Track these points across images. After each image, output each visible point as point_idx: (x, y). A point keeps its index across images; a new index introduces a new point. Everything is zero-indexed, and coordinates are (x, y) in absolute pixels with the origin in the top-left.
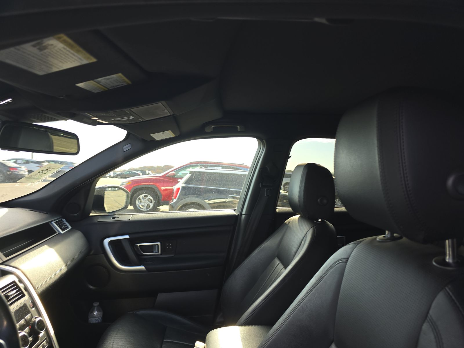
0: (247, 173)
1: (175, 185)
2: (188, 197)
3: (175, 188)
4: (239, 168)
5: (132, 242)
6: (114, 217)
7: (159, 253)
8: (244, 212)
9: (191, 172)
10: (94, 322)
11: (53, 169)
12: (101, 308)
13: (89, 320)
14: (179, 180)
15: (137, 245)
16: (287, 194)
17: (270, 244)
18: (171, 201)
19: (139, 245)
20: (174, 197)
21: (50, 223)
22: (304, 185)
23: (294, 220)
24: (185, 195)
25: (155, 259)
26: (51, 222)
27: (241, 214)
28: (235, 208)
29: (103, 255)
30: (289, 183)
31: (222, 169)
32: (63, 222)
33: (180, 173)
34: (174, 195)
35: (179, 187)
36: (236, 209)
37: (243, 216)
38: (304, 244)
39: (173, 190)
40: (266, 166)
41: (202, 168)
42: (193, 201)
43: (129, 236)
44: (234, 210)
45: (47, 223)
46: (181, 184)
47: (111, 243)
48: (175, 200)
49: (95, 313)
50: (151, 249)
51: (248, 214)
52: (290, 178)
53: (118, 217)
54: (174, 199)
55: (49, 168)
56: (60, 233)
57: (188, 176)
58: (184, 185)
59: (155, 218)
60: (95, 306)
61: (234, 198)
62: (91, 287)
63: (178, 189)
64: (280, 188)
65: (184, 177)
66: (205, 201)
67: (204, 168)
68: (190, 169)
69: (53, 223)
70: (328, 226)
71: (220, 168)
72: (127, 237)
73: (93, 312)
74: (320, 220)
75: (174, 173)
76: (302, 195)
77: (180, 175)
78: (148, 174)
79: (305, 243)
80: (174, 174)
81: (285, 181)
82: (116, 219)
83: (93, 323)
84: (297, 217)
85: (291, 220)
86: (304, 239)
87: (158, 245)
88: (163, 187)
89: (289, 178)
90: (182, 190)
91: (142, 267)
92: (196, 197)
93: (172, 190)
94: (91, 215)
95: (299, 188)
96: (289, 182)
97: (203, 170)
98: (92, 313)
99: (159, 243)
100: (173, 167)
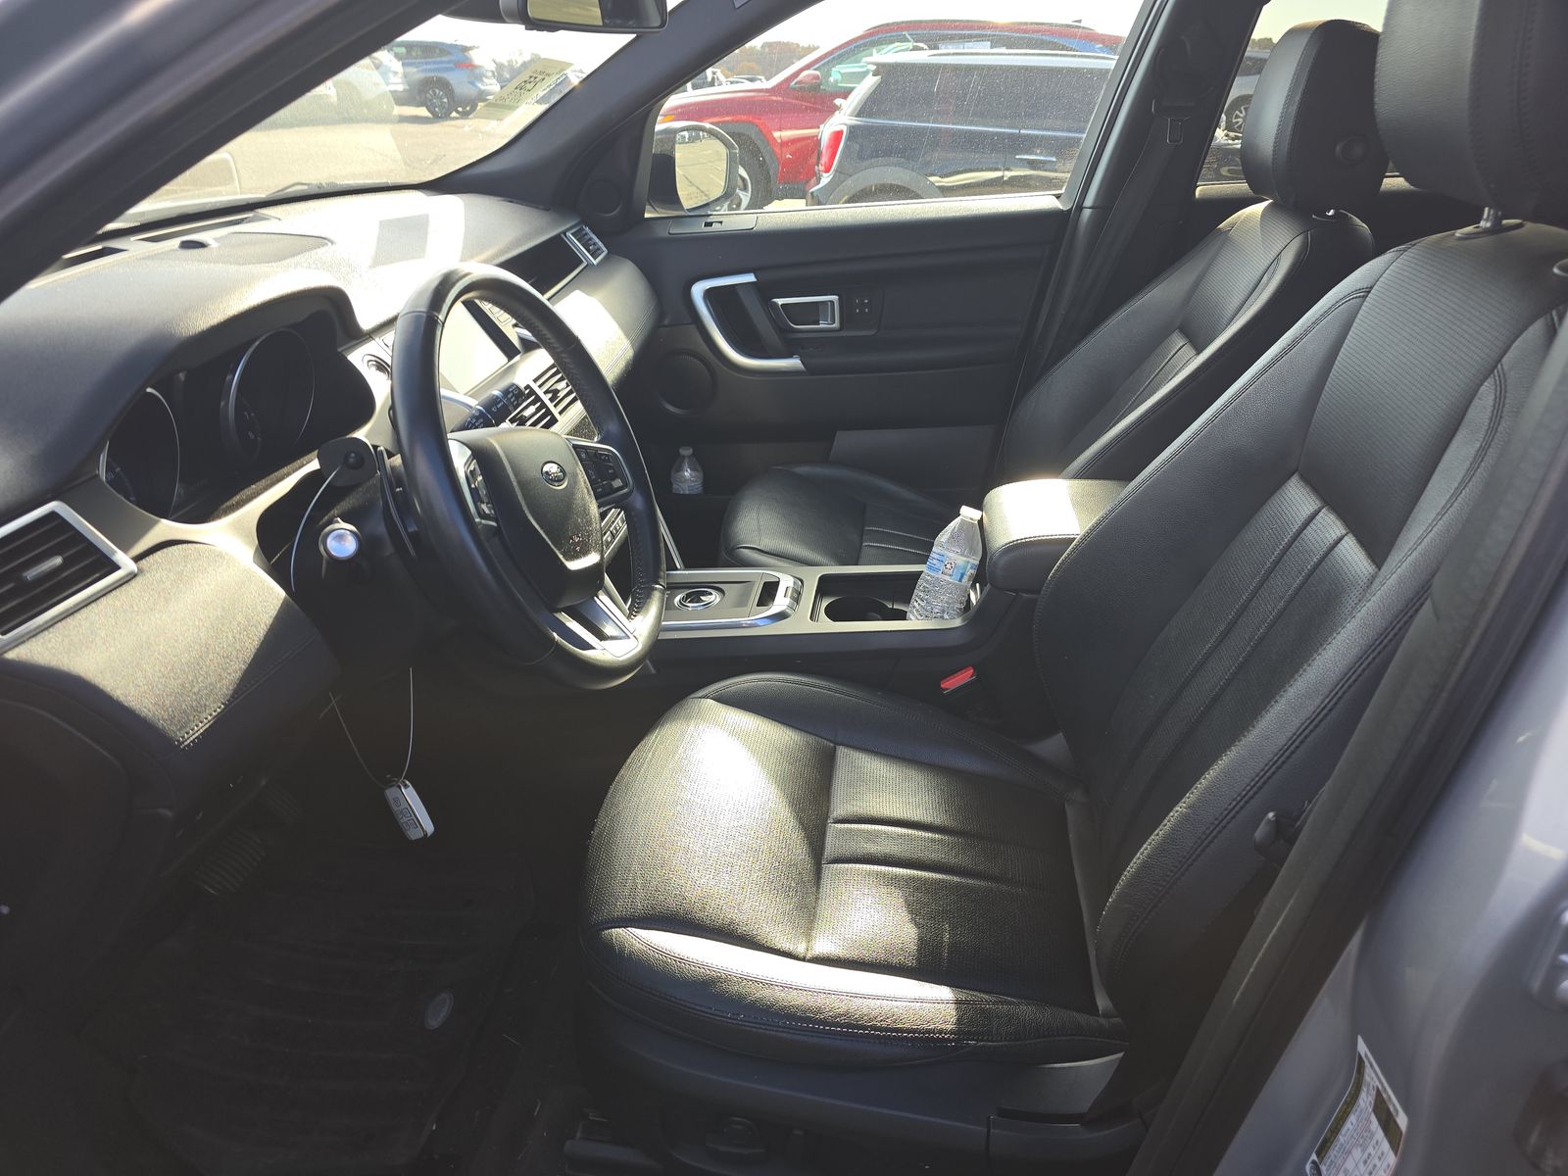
0: (1111, 64)
1: (823, 121)
2: (871, 166)
3: (826, 132)
4: (1061, 41)
5: (764, 291)
6: (709, 220)
7: (836, 325)
8: (1089, 201)
9: (882, 69)
10: (687, 492)
11: (549, 75)
12: (700, 462)
13: (674, 486)
14: (838, 101)
15: (776, 304)
16: (1238, 144)
17: (1163, 294)
18: (814, 180)
19: (780, 301)
20: (822, 168)
21: (562, 235)
22: (1302, 99)
23: (1248, 219)
24: (861, 157)
25: (824, 340)
26: (564, 233)
27: (1080, 207)
28: (1061, 189)
29: (693, 328)
30: (1251, 96)
31: (992, 47)
32: (586, 234)
33: (837, 74)
34: (824, 159)
35: (838, 129)
36: (1063, 191)
37: (1087, 213)
38: (1267, 284)
39: (819, 142)
40: (1183, 37)
41: (922, 49)
42: (889, 181)
43: (756, 277)
44: (1058, 197)
45: (558, 236)
46: (843, 118)
47: (709, 294)
48: (826, 179)
49: (687, 474)
50: (812, 312)
51: (1103, 207)
52: (1258, 76)
53: (721, 222)
54: (825, 175)
55: (541, 73)
56: (589, 265)
57: (871, 81)
58: (854, 121)
59: (823, 225)
60: (684, 457)
61: (1032, 164)
62: (671, 408)
63: (838, 135)
64: (1215, 122)
65: (852, 89)
66: (932, 179)
67: (925, 47)
68: (871, 55)
69: (569, 234)
70: (1352, 229)
71: (984, 47)
72: (750, 278)
73: (680, 469)
74: (1331, 213)
75: (817, 73)
76: (1289, 132)
77: (836, 81)
78: (712, 84)
79: (1270, 279)
80: (817, 77)
81: (1240, 87)
82: (716, 227)
83: (684, 495)
84: (1258, 209)
85: (1239, 217)
86: (1272, 268)
87: (832, 302)
88: (780, 129)
89: (1254, 74)
90: (849, 139)
91: (793, 363)
92: (898, 165)
93: (816, 141)
94: (647, 215)
95: (1279, 114)
96: (1251, 92)
97: (924, 56)
98: (678, 472)
99: (834, 298)
100: (815, 49)
